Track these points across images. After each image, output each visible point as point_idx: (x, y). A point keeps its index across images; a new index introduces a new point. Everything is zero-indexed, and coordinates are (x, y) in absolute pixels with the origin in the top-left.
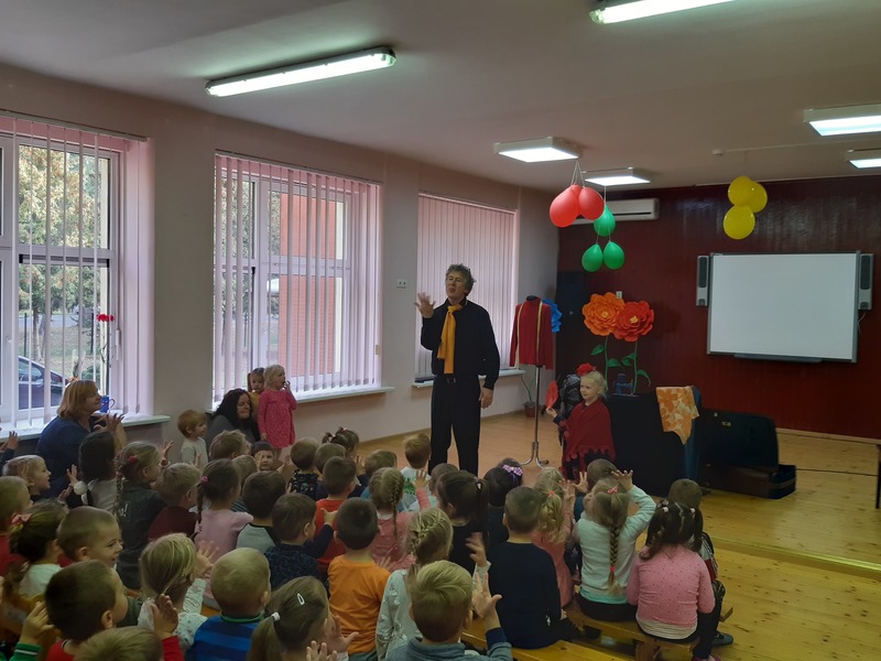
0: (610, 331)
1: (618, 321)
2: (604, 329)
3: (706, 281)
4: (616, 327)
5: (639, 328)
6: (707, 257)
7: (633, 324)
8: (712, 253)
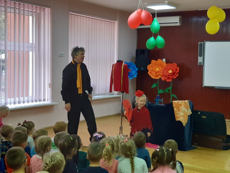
0: (160, 77)
1: (163, 72)
2: (157, 76)
3: (202, 54)
4: (162, 75)
5: (172, 76)
6: (203, 43)
7: (170, 74)
8: (205, 41)
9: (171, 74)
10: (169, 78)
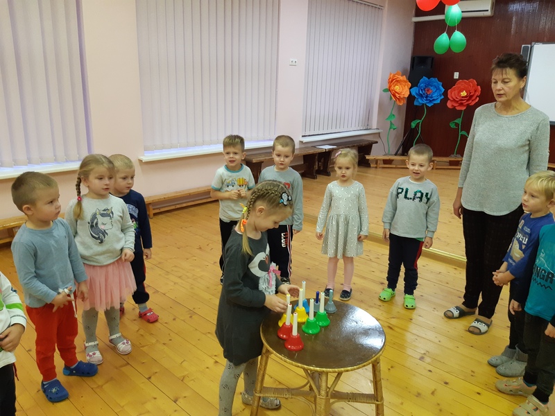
5: (468, 100)
6: (529, 46)
7: (463, 97)
8: (533, 43)
9: (466, 97)
10: (461, 104)
